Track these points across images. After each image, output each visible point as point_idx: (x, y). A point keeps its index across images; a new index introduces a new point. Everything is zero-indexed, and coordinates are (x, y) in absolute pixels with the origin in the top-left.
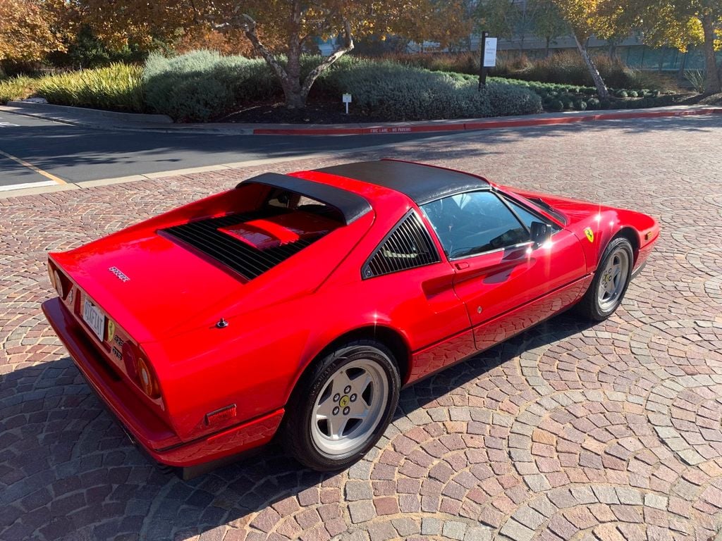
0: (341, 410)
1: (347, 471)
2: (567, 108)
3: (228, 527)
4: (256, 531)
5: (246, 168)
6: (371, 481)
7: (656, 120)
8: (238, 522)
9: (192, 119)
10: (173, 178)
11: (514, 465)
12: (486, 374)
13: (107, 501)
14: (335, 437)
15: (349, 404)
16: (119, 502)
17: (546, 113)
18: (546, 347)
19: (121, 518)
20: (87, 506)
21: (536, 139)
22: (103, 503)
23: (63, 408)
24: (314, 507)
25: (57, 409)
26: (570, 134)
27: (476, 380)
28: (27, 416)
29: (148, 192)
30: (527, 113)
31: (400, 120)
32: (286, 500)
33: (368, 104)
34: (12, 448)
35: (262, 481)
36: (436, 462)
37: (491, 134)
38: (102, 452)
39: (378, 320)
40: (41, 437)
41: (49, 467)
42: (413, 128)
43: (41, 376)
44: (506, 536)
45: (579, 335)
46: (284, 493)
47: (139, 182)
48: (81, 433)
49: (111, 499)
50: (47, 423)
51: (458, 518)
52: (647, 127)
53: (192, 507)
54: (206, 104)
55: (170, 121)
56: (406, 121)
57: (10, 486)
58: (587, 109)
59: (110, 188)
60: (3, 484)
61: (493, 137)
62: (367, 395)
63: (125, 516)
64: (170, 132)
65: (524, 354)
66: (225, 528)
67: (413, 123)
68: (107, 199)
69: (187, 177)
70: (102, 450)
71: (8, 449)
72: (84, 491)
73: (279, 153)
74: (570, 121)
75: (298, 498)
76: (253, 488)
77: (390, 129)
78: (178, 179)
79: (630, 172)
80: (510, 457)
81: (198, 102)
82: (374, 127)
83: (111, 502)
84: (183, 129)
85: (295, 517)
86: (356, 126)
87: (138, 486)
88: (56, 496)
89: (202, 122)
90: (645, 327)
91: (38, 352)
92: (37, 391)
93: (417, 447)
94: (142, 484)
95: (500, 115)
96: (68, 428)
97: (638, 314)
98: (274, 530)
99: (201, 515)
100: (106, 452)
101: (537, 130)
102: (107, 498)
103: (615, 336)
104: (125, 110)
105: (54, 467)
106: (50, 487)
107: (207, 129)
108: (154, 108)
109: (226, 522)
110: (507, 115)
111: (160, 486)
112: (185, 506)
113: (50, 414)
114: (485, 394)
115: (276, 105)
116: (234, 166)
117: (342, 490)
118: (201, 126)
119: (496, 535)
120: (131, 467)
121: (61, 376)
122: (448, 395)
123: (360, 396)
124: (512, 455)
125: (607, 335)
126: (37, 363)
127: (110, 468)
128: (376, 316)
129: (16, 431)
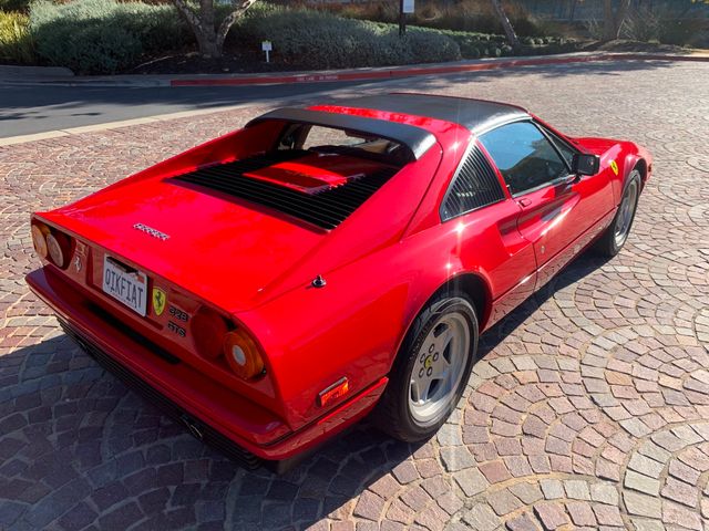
1: (434, 438)
2: (483, 55)
3: (329, 521)
4: (363, 520)
5: (181, 119)
6: (466, 447)
7: (565, 65)
8: (338, 512)
9: (97, 70)
10: (99, 133)
11: (603, 411)
12: (529, 318)
13: (169, 508)
14: (421, 402)
15: (432, 364)
16: (184, 507)
17: (465, 61)
18: (574, 286)
19: (194, 527)
20: (146, 518)
21: (464, 85)
22: (165, 511)
23: (68, 400)
24: (416, 484)
25: (61, 402)
26: (495, 79)
27: (522, 326)
28: (25, 414)
29: (76, 149)
30: (447, 60)
31: (324, 68)
32: (381, 480)
33: (290, 52)
34: (19, 457)
35: (346, 461)
36: (524, 417)
37: (421, 81)
38: (139, 449)
40: (53, 438)
41: (78, 475)
42: (340, 76)
43: (24, 364)
44: (634, 490)
46: (374, 472)
47: (60, 138)
48: (102, 428)
49: (173, 504)
50: (54, 421)
51: (574, 475)
52: (562, 72)
53: (276, 501)
54: (112, 54)
55: (72, 74)
56: (331, 69)
57: (36, 505)
58: (501, 56)
59: (27, 145)
60: (25, 503)
61: (424, 84)
62: (447, 354)
63: (198, 524)
64: (74, 85)
65: (556, 294)
66: (326, 522)
67: (338, 71)
68: (29, 157)
69: (116, 131)
70: (138, 445)
71: (15, 457)
72: (135, 499)
74: (490, 67)
75: (392, 474)
76: (339, 470)
77: (317, 77)
78: (109, 133)
79: (567, 112)
80: (595, 403)
81: (103, 51)
82: (301, 76)
83: (175, 508)
84: (88, 81)
85: (400, 498)
86: (280, 75)
87: (198, 485)
88: (101, 511)
89: (109, 74)
90: (657, 259)
91: (10, 335)
92: (25, 383)
93: (496, 403)
94: (204, 482)
95: (422, 62)
96: (84, 424)
97: (643, 247)
98: (382, 518)
99: (292, 510)
100: (145, 448)
101: (463, 76)
102: (168, 504)
103: (633, 269)
104: (13, 62)
105: (85, 475)
106: (88, 499)
107: (118, 81)
108: (48, 60)
109: (325, 515)
110: (429, 62)
111: (226, 482)
112: (266, 503)
113: (53, 409)
114: (538, 339)
115: (189, 55)
116: (165, 118)
117: (439, 460)
118: (110, 78)
119: (622, 490)
120: (182, 464)
121: (49, 363)
122: (502, 344)
123: (441, 355)
124: (596, 400)
125: (625, 269)
126: (12, 350)
127: (157, 467)
129: (17, 434)
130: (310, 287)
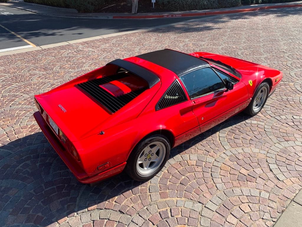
0: (148, 159)
1: (150, 180)
2: (252, 3)
3: (107, 202)
4: (117, 204)
5: (110, 38)
6: (159, 185)
7: (292, 9)
8: (110, 200)
9: (86, 11)
10: (80, 43)
11: (213, 179)
12: (205, 140)
13: (64, 191)
14: (146, 168)
15: (151, 157)
16: (68, 191)
17: (242, 6)
18: (230, 128)
19: (69, 198)
20: (57, 193)
21: (236, 21)
22: (62, 192)
23: (44, 153)
24: (138, 195)
25: (42, 153)
26: (253, 17)
27: (201, 143)
28: (32, 156)
29: (70, 51)
30: (234, 6)
31: (177, 11)
32: (127, 192)
33: (163, 3)
34: (28, 169)
35: (119, 184)
36: (183, 177)
37: (217, 18)
38: (60, 171)
39: (162, 127)
40: (38, 164)
41: (42, 177)
42: (183, 15)
43: (35, 139)
44: (207, 208)
45: (244, 122)
46: (126, 189)
47: (66, 46)
48: (52, 163)
49: (65, 190)
50: (39, 159)
51: (190, 200)
52: (287, 13)
53: (94, 194)
54: (92, 4)
55: (77, 12)
56: (180, 11)
57: (29, 184)
58: (261, 3)
59: (54, 49)
60: (26, 184)
61: (218, 20)
62: (158, 153)
63: (70, 197)
64: (77, 18)
65: (221, 131)
66: (106, 202)
67: (182, 12)
68: (53, 55)
69: (86, 43)
70: (60, 170)
71: (27, 169)
72: (55, 187)
73: (124, 29)
74: (253, 10)
75: (132, 191)
76: (116, 187)
77: (172, 16)
78: (82, 44)
79: (277, 39)
80: (212, 176)
81: (89, 3)
82: (166, 14)
83: (65, 191)
84: (83, 16)
85: (131, 199)
86: (157, 14)
87: (74, 185)
88: (45, 189)
89: (91, 12)
91: (33, 128)
92: (34, 145)
93: (176, 171)
94: (76, 185)
95: (222, 7)
96: (47, 161)
98: (123, 204)
99: (97, 197)
100: (62, 171)
101: (237, 15)
102: (64, 190)
103: (259, 123)
104: (57, 6)
105: (44, 177)
106: (43, 185)
107: (93, 16)
108: (69, 5)
109: (106, 200)
110: (225, 7)
111: (81, 186)
112: (91, 194)
113: (40, 155)
114: (204, 149)
115: (122, 4)
116: (105, 36)
117: (148, 188)
118: (91, 14)
119: (203, 207)
120: (71, 178)
121: (42, 139)
122: (190, 149)
123: (155, 154)
124: (213, 175)
126: (33, 133)
127: (64, 178)
128: (161, 126)
129: (28, 162)
130: (99, 134)
